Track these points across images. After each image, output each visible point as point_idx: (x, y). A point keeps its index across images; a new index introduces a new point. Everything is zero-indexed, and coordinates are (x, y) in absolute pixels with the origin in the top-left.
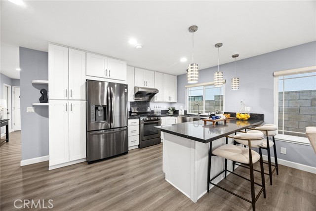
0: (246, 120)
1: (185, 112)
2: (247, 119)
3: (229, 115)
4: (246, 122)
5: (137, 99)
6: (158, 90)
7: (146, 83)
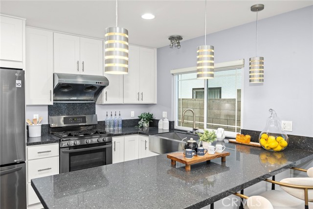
0: (278, 152)
1: (171, 124)
2: (279, 148)
3: (248, 137)
4: (279, 156)
5: (58, 98)
6: (106, 79)
7: (80, 65)
